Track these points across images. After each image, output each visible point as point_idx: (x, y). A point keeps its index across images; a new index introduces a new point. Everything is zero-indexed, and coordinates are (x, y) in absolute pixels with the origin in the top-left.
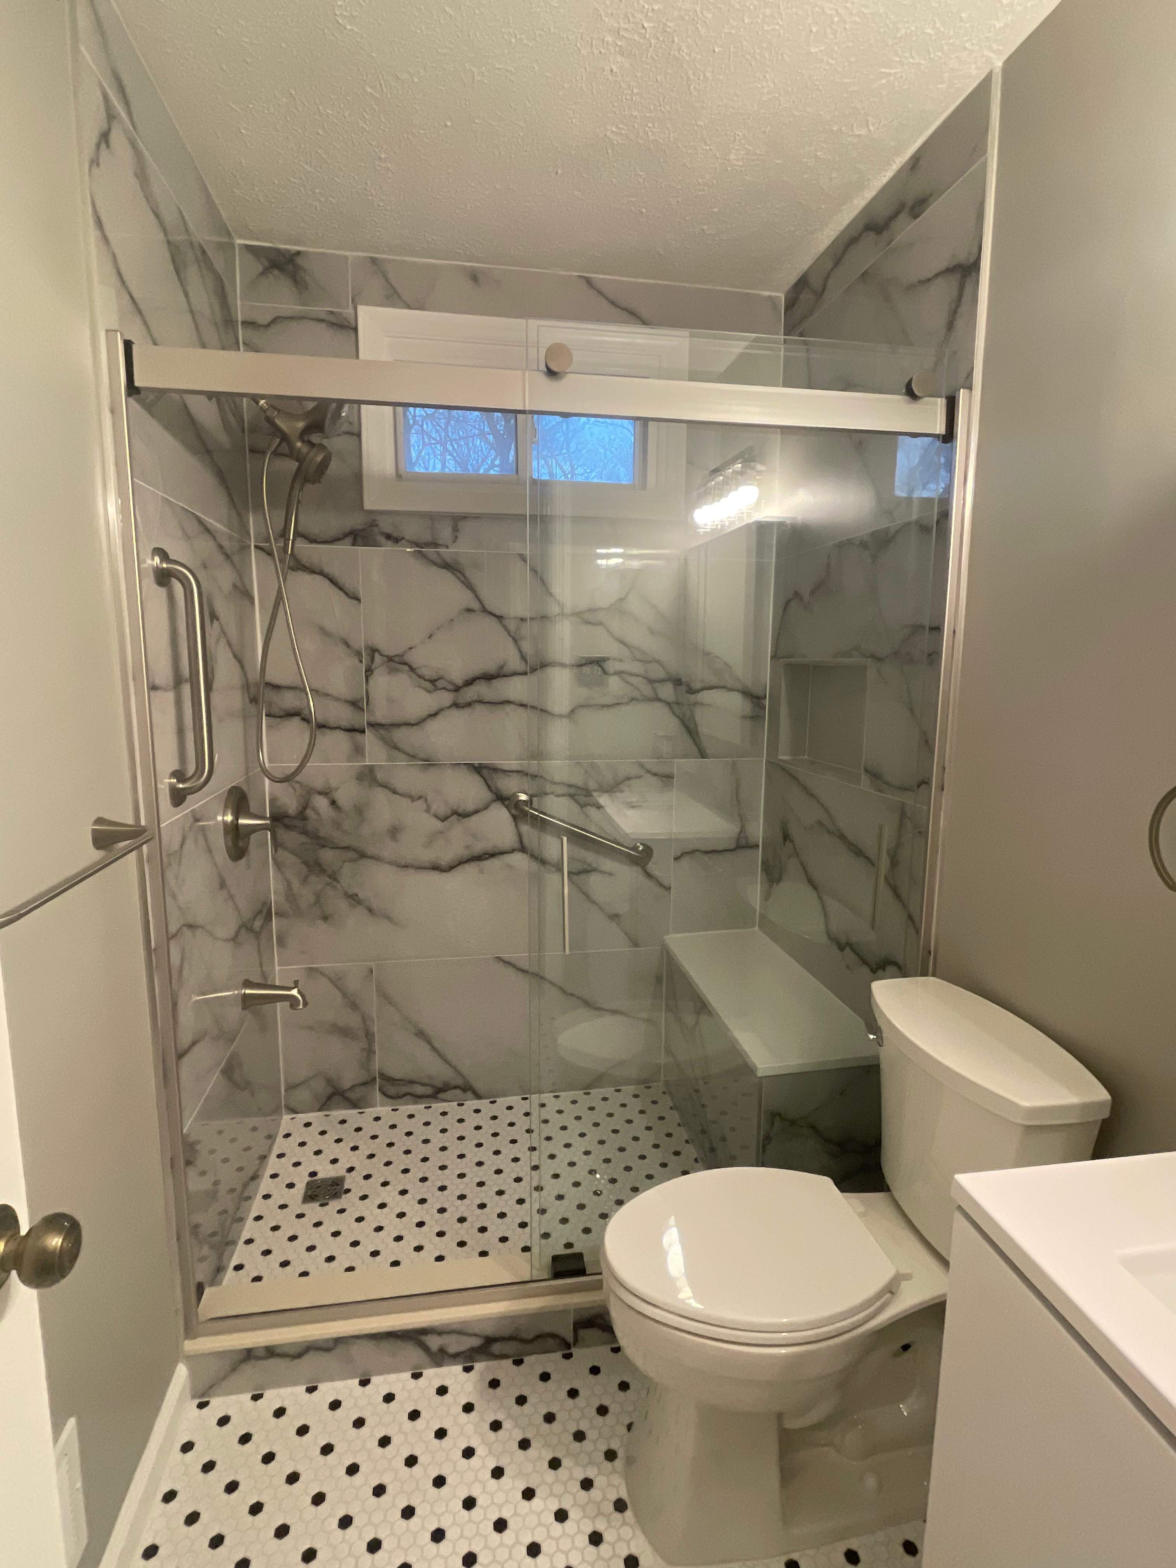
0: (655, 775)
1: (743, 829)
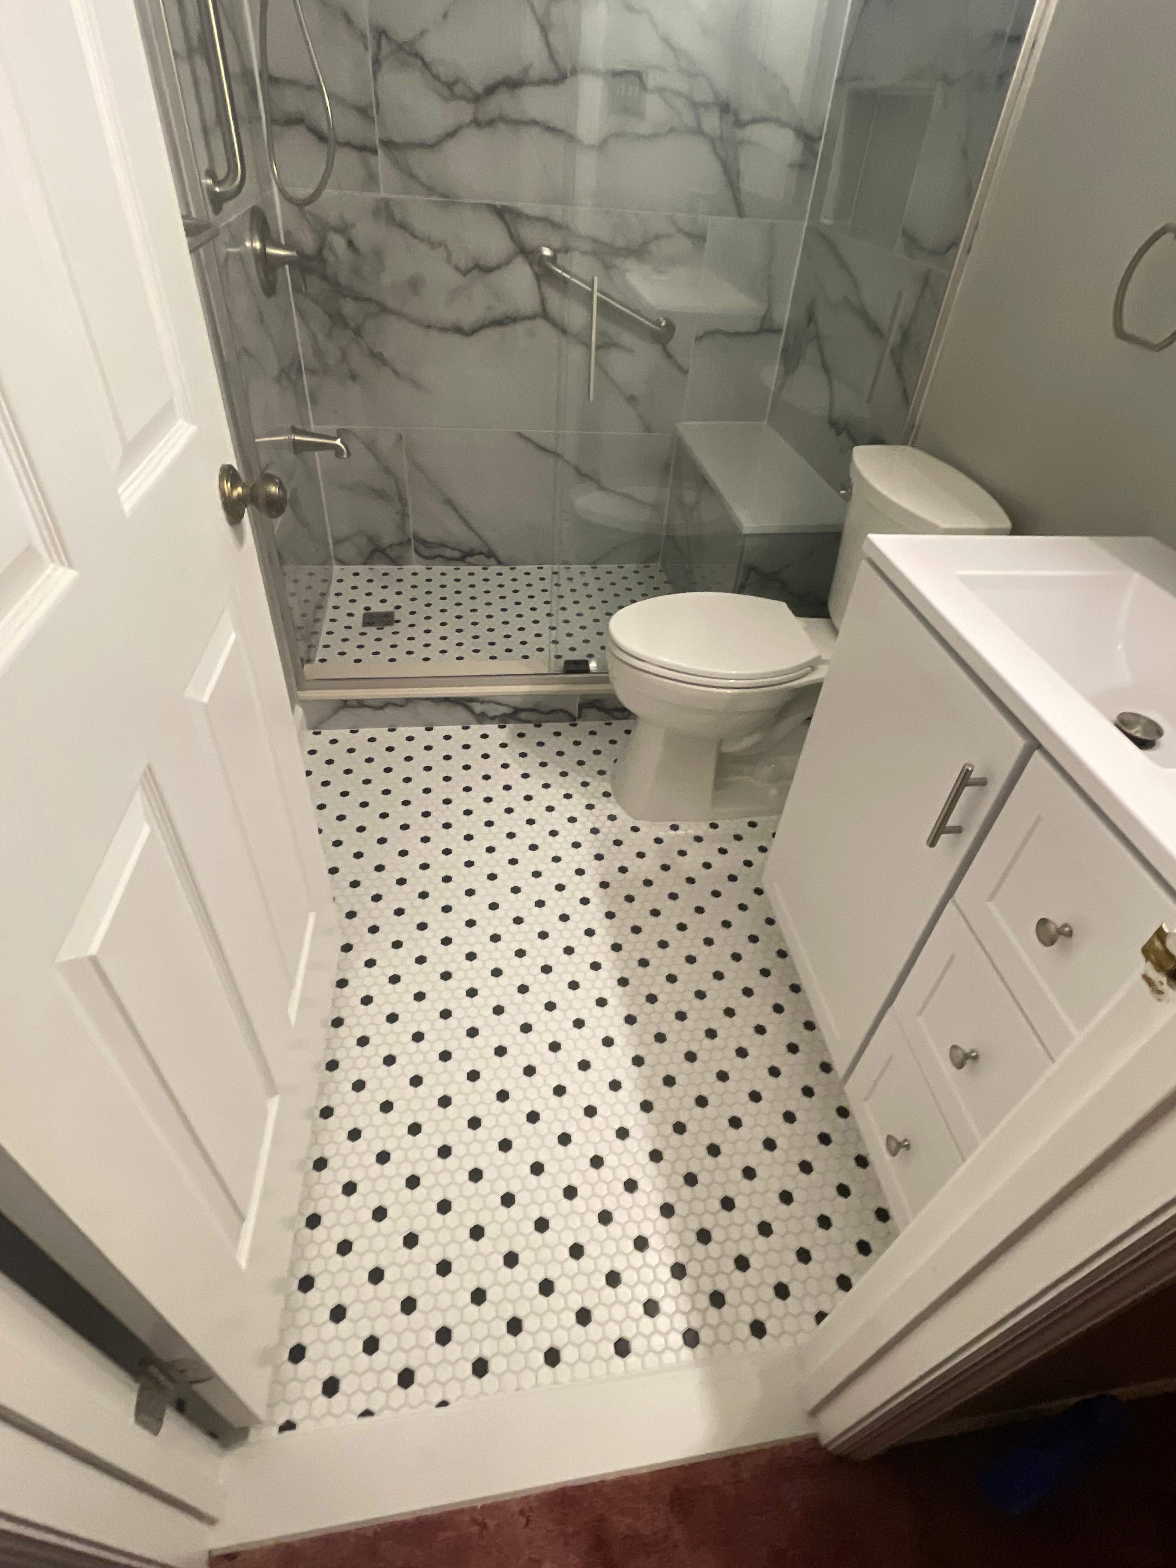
0: (687, 234)
1: (769, 309)
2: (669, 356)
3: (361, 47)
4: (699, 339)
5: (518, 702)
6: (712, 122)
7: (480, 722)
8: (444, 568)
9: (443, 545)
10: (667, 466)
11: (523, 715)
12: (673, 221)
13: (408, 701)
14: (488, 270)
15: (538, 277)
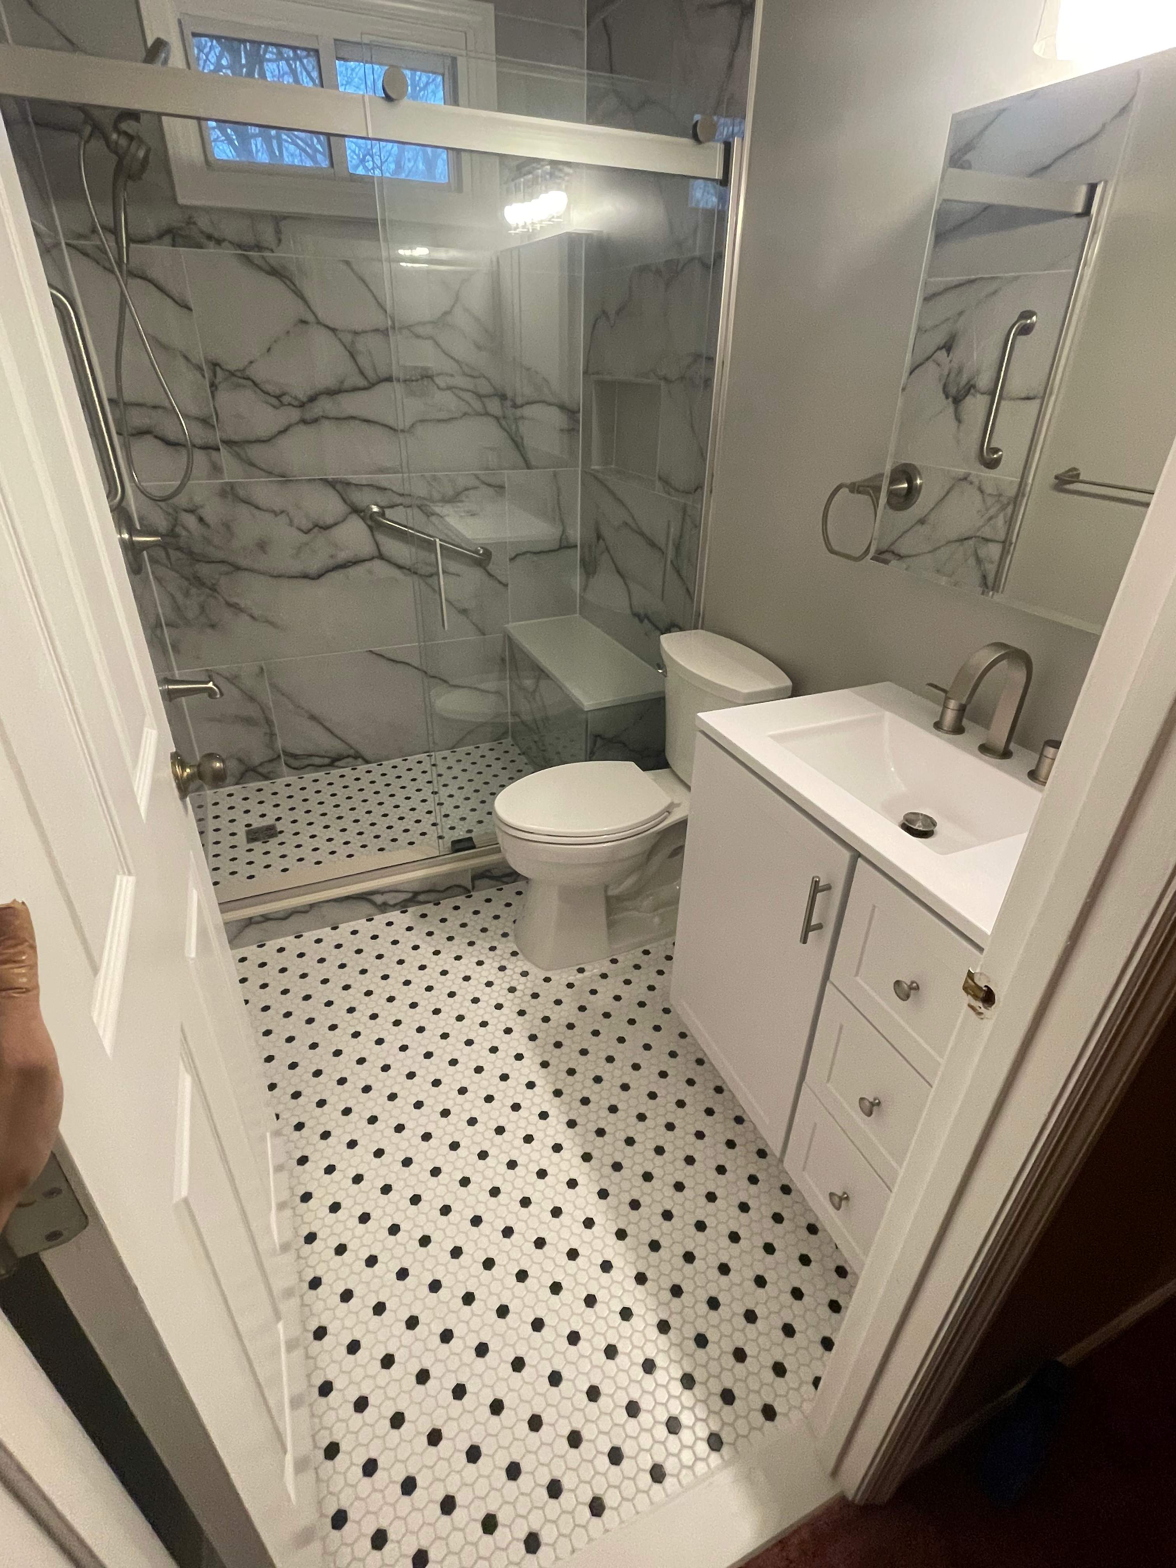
0: (489, 485)
1: (564, 531)
2: (490, 575)
3: (199, 376)
4: (512, 559)
5: (416, 887)
6: (494, 406)
7: (383, 912)
8: (315, 775)
9: (311, 756)
10: (503, 660)
11: (421, 898)
12: (477, 477)
13: (312, 906)
14: (327, 528)
15: (371, 528)
